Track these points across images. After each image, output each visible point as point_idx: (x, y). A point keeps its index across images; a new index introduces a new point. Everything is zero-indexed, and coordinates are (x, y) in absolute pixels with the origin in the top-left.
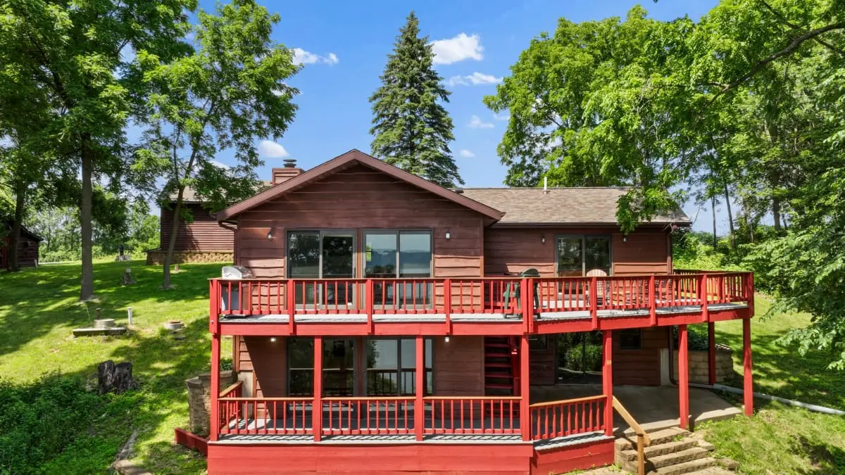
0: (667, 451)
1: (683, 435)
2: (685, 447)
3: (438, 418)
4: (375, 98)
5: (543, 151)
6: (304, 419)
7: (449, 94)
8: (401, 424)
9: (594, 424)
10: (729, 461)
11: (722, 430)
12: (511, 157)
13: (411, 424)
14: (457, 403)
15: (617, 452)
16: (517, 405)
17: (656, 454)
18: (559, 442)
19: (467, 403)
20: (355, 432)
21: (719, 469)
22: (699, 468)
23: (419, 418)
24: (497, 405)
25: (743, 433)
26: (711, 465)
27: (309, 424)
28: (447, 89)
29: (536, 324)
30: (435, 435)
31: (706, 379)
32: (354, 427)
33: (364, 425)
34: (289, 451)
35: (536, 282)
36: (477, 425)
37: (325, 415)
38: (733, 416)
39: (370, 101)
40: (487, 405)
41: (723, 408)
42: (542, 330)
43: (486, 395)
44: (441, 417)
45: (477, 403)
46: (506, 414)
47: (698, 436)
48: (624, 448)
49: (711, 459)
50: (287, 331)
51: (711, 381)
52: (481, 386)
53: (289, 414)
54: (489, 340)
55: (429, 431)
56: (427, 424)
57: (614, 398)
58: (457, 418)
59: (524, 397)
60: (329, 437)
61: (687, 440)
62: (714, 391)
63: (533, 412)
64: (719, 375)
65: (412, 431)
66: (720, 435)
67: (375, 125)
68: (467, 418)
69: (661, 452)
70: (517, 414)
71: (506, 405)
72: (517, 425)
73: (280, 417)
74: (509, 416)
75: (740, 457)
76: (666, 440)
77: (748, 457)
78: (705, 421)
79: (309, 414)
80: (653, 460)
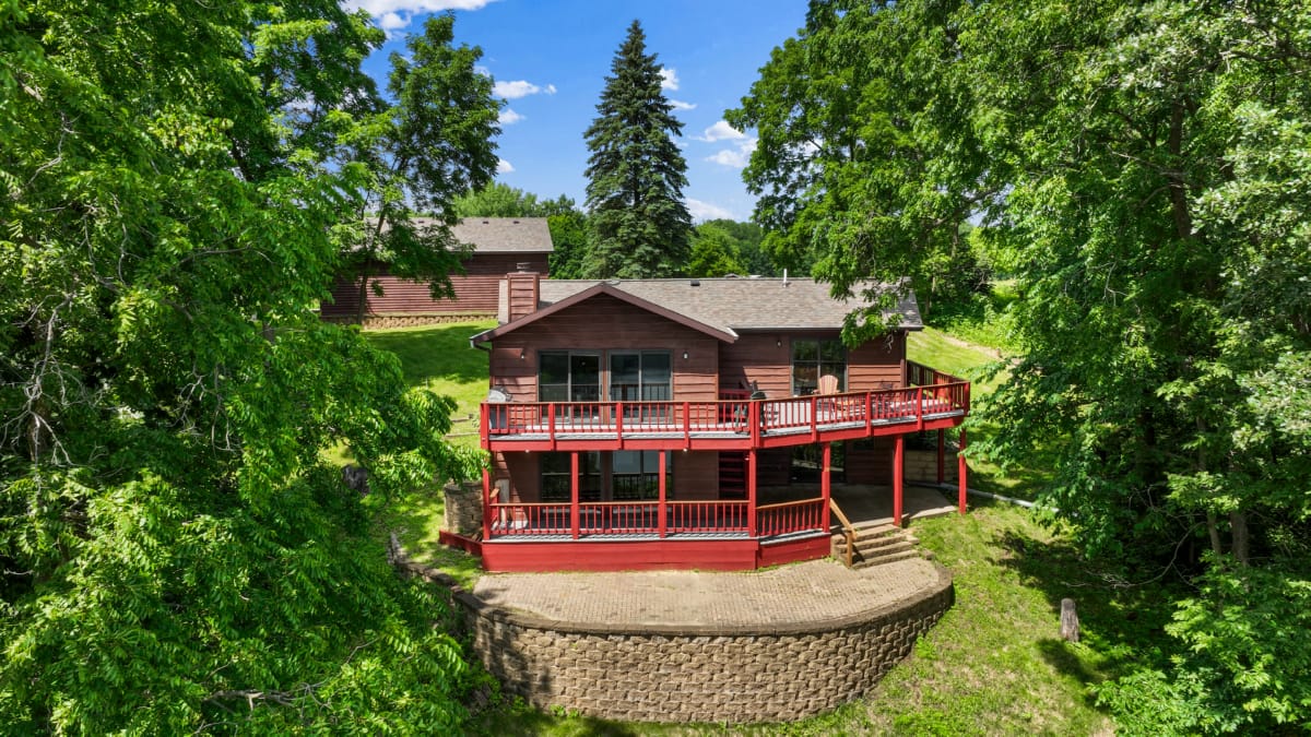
0: (877, 545)
1: (894, 531)
2: (894, 541)
3: (678, 519)
4: (591, 133)
5: (801, 178)
6: (563, 520)
7: (682, 125)
8: (647, 525)
9: (813, 523)
10: (929, 552)
11: (931, 527)
12: (761, 183)
13: (655, 525)
14: (695, 506)
15: (833, 546)
16: (745, 507)
17: (865, 547)
18: (784, 538)
19: (703, 506)
20: (608, 531)
21: (919, 560)
22: (902, 558)
23: (662, 518)
24: (728, 507)
25: (950, 529)
26: (914, 556)
27: (568, 525)
28: (679, 119)
29: (762, 440)
30: (676, 533)
31: (935, 478)
32: (607, 527)
33: (615, 525)
34: (552, 548)
35: (762, 404)
36: (711, 525)
37: (582, 516)
38: (947, 514)
39: (585, 137)
40: (720, 507)
41: (942, 507)
42: (767, 445)
43: (722, 497)
44: (678, 518)
45: (711, 506)
46: (736, 514)
47: (909, 535)
48: (839, 542)
49: (914, 551)
50: (547, 447)
51: (940, 480)
52: (716, 490)
53: (543, 516)
54: (723, 454)
55: (671, 530)
56: (669, 524)
57: (832, 501)
58: (694, 518)
59: (751, 502)
60: (585, 536)
61: (897, 535)
62: (940, 489)
63: (759, 513)
64: (949, 474)
65: (656, 530)
66: (928, 531)
67: (591, 165)
68: (703, 519)
69: (871, 546)
70: (745, 514)
71: (736, 507)
72: (745, 524)
73: (534, 519)
74: (736, 517)
75: (940, 549)
76: (878, 536)
77: (946, 549)
78: (919, 519)
79: (568, 516)
80: (863, 552)
